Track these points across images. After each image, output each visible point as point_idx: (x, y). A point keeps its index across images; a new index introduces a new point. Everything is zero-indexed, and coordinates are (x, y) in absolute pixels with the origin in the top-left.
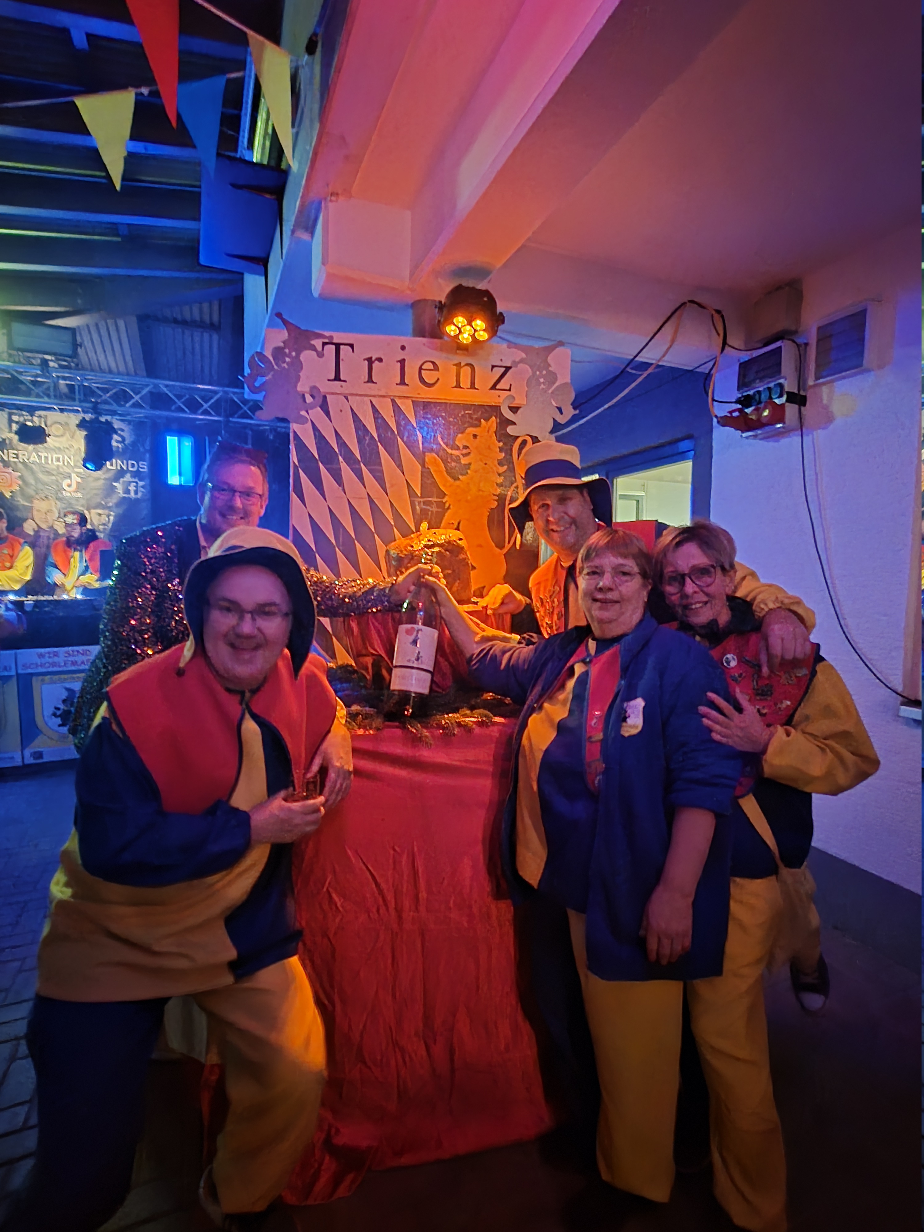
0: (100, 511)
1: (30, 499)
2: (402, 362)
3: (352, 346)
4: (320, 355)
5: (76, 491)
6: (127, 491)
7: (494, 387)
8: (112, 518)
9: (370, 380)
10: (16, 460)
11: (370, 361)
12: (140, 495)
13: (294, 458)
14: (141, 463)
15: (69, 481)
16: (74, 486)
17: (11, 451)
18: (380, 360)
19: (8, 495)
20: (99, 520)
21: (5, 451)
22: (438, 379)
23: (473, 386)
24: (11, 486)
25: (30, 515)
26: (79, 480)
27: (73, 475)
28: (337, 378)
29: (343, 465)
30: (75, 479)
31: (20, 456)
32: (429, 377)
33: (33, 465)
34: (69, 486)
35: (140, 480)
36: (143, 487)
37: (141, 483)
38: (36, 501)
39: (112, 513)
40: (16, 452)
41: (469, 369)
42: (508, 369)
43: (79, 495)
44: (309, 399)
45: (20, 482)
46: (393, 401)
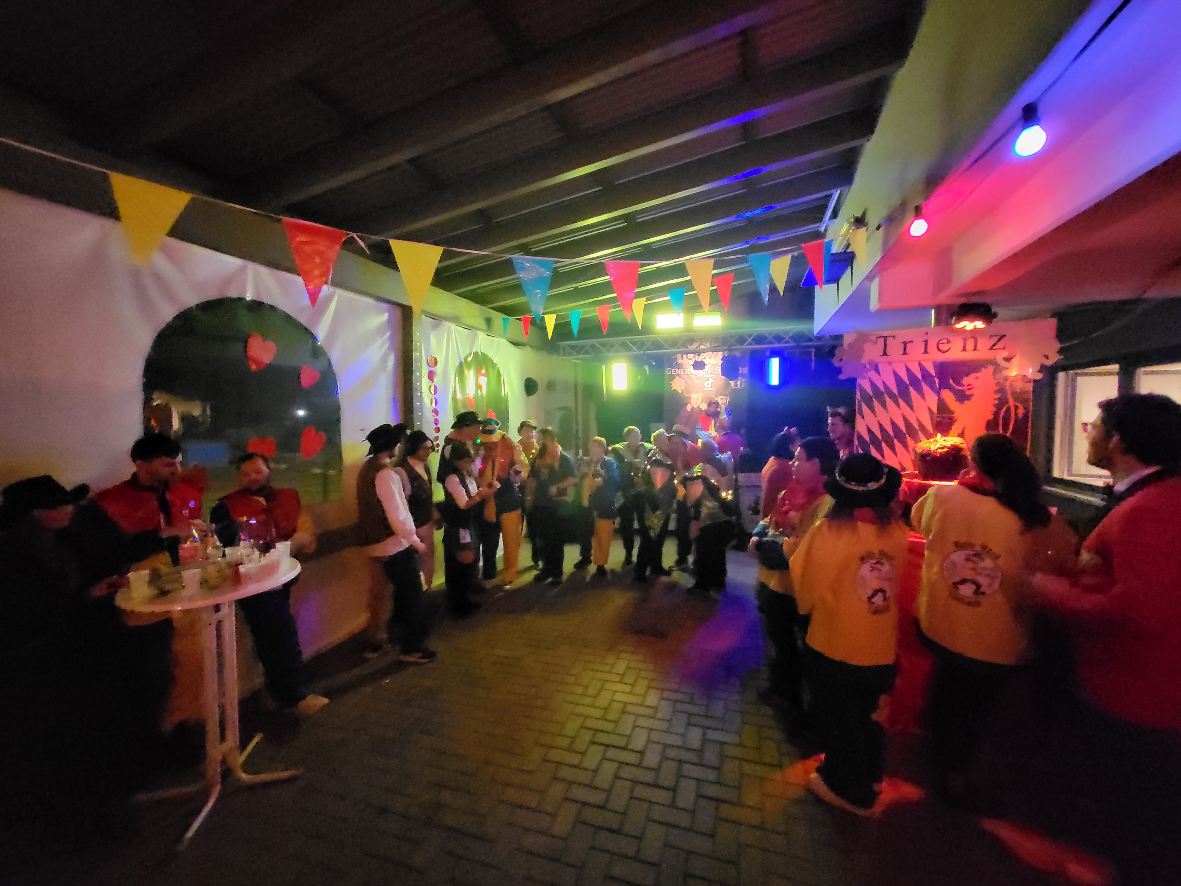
0: (722, 397)
1: (689, 392)
2: (926, 342)
3: (893, 337)
4: (875, 343)
5: (711, 387)
6: (736, 385)
7: (991, 349)
8: (728, 400)
9: (905, 353)
10: (684, 373)
11: (905, 344)
12: (743, 386)
13: (858, 396)
14: (744, 368)
15: (707, 382)
16: (710, 385)
17: (682, 370)
18: (911, 342)
19: (680, 392)
20: (722, 402)
21: (680, 370)
22: (950, 349)
23: (975, 349)
24: (681, 387)
25: (689, 402)
26: (713, 381)
27: (710, 379)
28: (885, 353)
29: (888, 399)
30: (711, 380)
31: (686, 372)
32: (944, 347)
33: (691, 376)
34: (708, 384)
35: (743, 378)
36: (744, 382)
37: (744, 380)
38: (692, 394)
39: (728, 398)
40: (684, 369)
41: (973, 340)
42: (1004, 336)
43: (712, 389)
44: (868, 366)
45: (685, 384)
46: (920, 364)
